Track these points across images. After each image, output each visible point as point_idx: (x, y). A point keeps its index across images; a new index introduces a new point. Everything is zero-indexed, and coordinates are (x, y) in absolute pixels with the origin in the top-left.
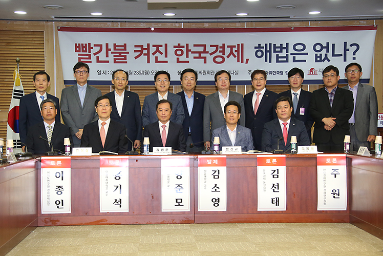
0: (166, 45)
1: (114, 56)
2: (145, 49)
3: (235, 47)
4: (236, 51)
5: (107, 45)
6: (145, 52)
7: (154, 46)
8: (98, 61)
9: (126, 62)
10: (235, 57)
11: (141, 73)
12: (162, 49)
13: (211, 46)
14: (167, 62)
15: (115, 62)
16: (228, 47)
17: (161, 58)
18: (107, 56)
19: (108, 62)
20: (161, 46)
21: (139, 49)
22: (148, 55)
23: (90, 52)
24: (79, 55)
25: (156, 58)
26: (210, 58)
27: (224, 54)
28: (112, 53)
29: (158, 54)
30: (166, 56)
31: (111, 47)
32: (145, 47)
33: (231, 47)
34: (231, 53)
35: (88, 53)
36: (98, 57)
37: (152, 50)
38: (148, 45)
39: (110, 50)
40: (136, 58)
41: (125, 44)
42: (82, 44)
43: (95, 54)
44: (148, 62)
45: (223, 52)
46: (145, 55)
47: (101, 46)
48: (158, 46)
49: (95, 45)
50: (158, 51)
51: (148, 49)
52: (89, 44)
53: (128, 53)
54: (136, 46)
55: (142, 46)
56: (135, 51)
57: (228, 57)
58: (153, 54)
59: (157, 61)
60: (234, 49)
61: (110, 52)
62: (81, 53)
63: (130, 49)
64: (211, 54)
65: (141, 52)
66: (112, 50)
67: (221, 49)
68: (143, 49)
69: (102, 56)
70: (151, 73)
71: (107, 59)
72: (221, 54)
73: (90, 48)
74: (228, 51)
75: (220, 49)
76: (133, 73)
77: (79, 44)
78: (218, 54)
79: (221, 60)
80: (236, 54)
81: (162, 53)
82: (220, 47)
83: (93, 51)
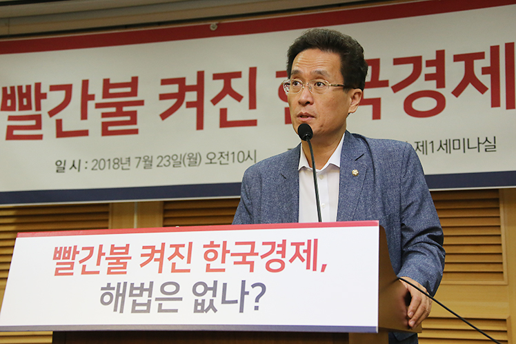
0: (253, 71)
1: (104, 115)
2: (191, 88)
3: (481, 56)
4: (485, 71)
5: (85, 84)
6: (191, 96)
7: (216, 77)
8: (61, 134)
9: (135, 132)
10: (482, 89)
11: (177, 162)
12: (240, 85)
13: (397, 61)
14: (253, 123)
15: (105, 132)
16: (457, 58)
17: (237, 110)
18: (84, 116)
19: (84, 133)
20: (238, 75)
21: (174, 89)
22: (199, 105)
23: (38, 108)
24: (11, 118)
25: (223, 112)
26: (392, 102)
27: (441, 84)
28: (98, 106)
29: (227, 101)
30: (253, 105)
31: (96, 89)
32: (192, 81)
33: (468, 59)
34: (469, 78)
35: (33, 112)
36: (59, 123)
37: (213, 88)
38: (201, 75)
39: (92, 97)
40: (164, 116)
41: (135, 80)
42: (20, 88)
43: (52, 113)
44: (200, 126)
45: (440, 78)
46: (190, 105)
47: (68, 89)
48: (227, 77)
49: (53, 88)
50: (228, 90)
51: (199, 88)
52: (38, 86)
53: (141, 103)
54: (164, 82)
55: (181, 81)
56: (163, 97)
57: (457, 92)
58: (215, 101)
59: (224, 123)
60: (478, 65)
61: (91, 104)
62: (17, 113)
63: (149, 91)
64: (397, 88)
65: (180, 97)
66: (99, 99)
67: (433, 70)
68: (184, 88)
69: (71, 118)
70: (205, 160)
71: (82, 125)
72: (432, 85)
73: (41, 96)
74: (454, 73)
75: (426, 70)
76: (155, 162)
77: (12, 88)
78: (421, 84)
79: (429, 103)
80: (486, 80)
81: (238, 98)
82: (429, 63)
83: (47, 105)
